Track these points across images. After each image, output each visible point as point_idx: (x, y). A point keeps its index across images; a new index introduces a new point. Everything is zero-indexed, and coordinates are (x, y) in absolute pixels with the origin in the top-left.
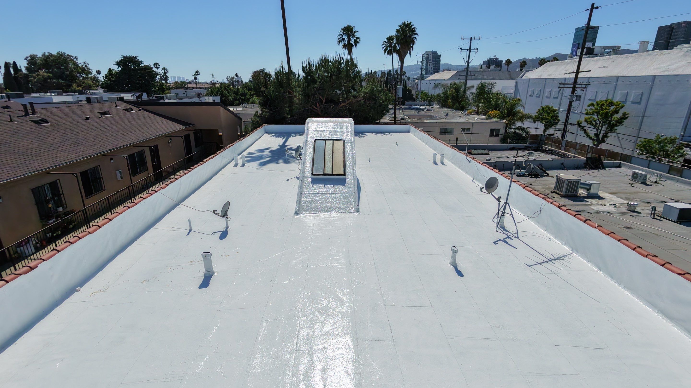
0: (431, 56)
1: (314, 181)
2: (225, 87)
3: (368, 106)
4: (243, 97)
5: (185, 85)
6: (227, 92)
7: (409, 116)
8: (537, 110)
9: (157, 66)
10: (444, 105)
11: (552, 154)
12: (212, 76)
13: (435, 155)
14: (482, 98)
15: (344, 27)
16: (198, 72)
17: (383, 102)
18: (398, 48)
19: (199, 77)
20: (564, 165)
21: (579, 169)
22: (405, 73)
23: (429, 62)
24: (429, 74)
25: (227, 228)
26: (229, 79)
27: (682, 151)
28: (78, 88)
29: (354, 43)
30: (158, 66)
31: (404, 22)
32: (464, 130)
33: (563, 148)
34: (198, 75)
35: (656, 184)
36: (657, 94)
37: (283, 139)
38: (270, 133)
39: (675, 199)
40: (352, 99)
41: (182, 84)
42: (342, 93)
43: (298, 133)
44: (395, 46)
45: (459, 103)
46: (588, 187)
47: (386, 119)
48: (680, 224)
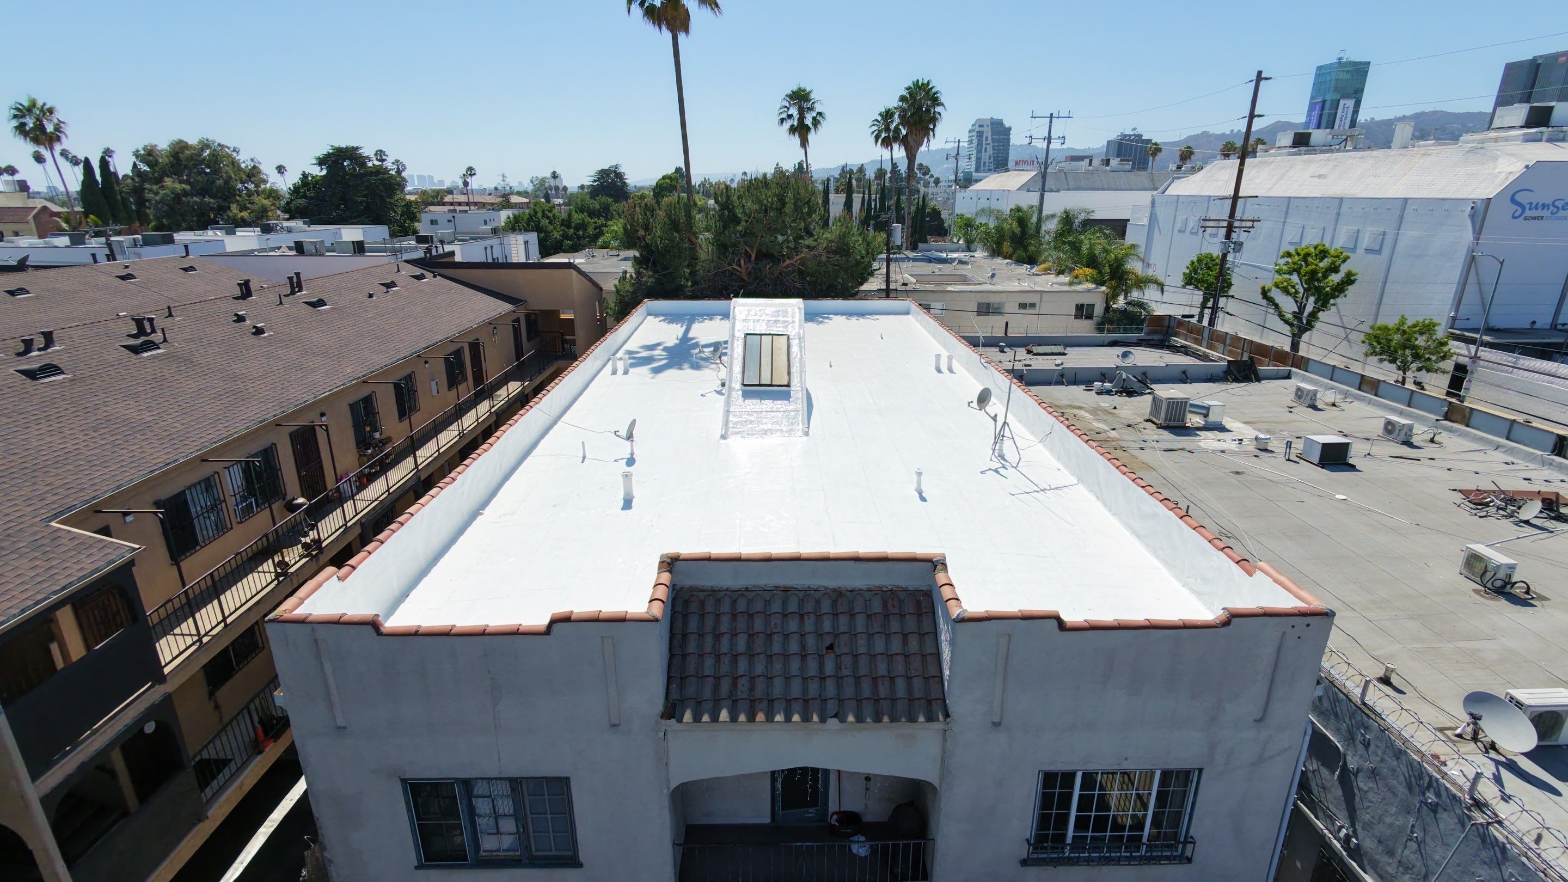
0: (989, 129)
1: (746, 395)
2: (543, 212)
3: (834, 265)
4: (581, 233)
5: (442, 198)
6: (547, 221)
7: (920, 278)
8: (1188, 264)
9: (381, 156)
10: (996, 252)
11: (1186, 353)
12: (501, 178)
13: (938, 357)
14: (1064, 243)
15: (792, 92)
16: (470, 169)
17: (863, 258)
18: (904, 132)
19: (474, 183)
20: (1187, 373)
21: (1213, 382)
22: (929, 170)
23: (984, 142)
24: (984, 171)
25: (632, 454)
26: (535, 183)
27: (1445, 349)
28: (242, 214)
29: (812, 123)
30: (384, 157)
31: (915, 80)
32: (1023, 306)
33: (1204, 343)
34: (471, 175)
35: (1334, 408)
36: (1409, 234)
37: (682, 327)
38: (656, 315)
39: (1346, 433)
40: (805, 253)
41: (437, 197)
42: (787, 241)
43: (708, 315)
44: (897, 129)
45: (1025, 248)
46: (1205, 411)
47: (874, 284)
48: (1322, 467)
